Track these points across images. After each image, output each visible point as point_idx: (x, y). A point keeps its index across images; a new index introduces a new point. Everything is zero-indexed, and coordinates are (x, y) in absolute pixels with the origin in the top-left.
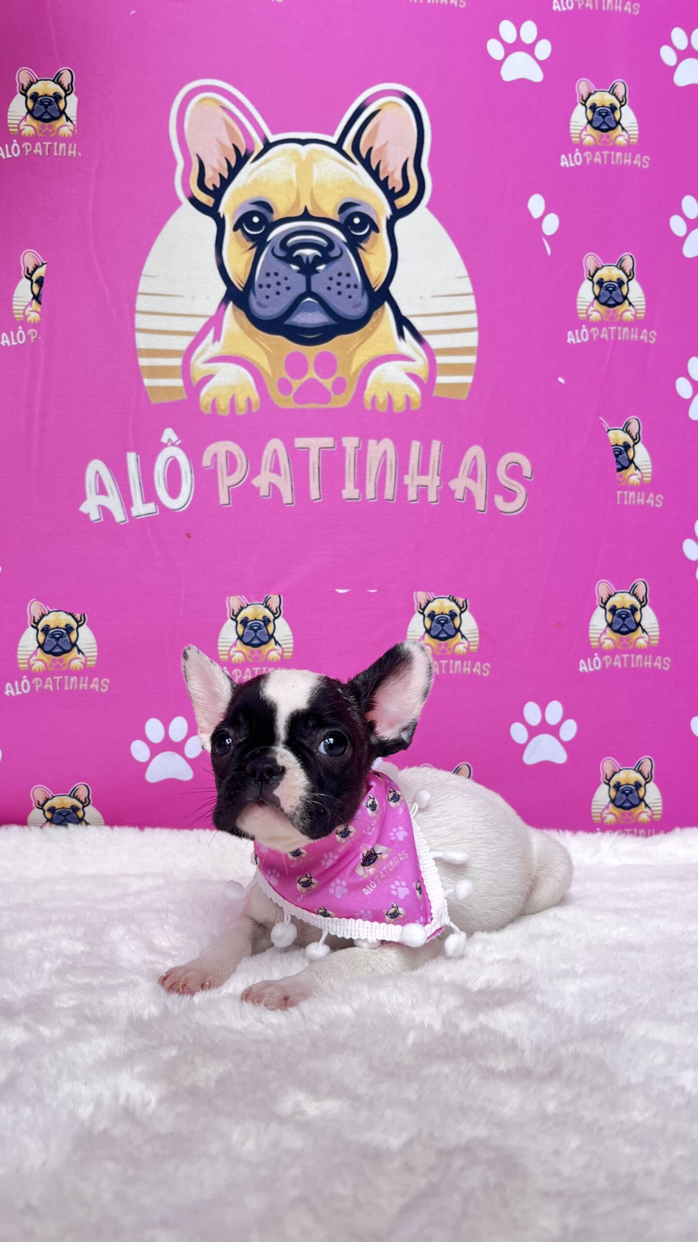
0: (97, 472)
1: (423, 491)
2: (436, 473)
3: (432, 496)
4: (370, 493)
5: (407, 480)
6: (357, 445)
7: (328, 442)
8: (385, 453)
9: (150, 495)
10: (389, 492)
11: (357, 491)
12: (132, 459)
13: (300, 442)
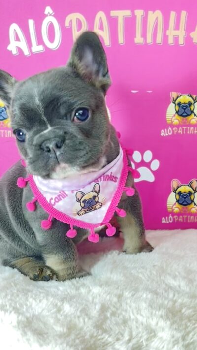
0: (15, 30)
1: (176, 39)
2: (183, 29)
3: (181, 42)
4: (149, 40)
5: (168, 33)
6: (142, 14)
7: (127, 13)
8: (157, 18)
9: (40, 41)
10: (159, 40)
11: (142, 39)
12: (31, 22)
13: (114, 13)
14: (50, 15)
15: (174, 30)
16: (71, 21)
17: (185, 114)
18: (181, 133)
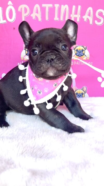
14: (11, 5)
15: (75, 14)
16: (21, 9)
17: (80, 55)
18: (78, 64)
